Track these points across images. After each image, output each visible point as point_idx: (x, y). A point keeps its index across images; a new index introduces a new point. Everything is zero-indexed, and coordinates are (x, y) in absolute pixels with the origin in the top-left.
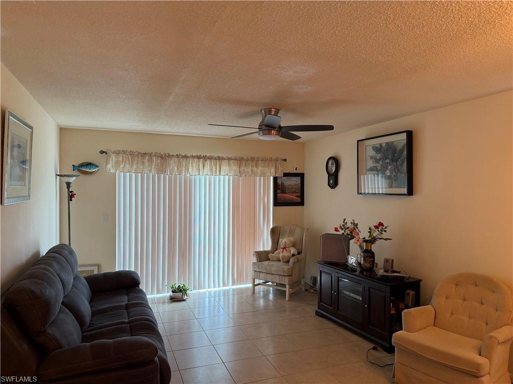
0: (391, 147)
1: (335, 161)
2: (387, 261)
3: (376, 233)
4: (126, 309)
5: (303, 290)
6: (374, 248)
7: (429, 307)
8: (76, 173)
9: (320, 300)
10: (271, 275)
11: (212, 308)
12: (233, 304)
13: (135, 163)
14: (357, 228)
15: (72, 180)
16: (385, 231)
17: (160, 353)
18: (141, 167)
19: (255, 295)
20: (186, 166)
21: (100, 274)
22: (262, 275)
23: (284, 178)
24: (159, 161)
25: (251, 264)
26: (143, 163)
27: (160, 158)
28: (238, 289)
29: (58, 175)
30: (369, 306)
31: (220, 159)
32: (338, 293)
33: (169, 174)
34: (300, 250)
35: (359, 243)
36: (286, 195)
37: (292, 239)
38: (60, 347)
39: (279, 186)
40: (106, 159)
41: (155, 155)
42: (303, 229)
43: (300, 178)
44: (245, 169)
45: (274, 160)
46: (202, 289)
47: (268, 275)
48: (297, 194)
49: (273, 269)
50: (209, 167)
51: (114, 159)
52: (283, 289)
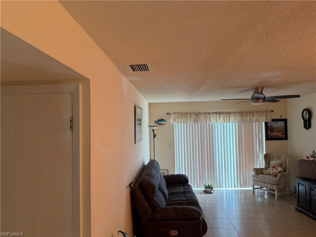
1: (308, 112)
4: (184, 194)
5: (288, 194)
8: (156, 124)
9: (299, 202)
10: (265, 183)
11: (228, 199)
12: (241, 198)
13: (183, 118)
15: (155, 128)
17: (202, 216)
18: (186, 120)
19: (255, 194)
20: (209, 118)
22: (259, 183)
23: (272, 122)
24: (195, 116)
25: (252, 175)
26: (187, 118)
27: (195, 115)
28: (243, 190)
29: (149, 126)
31: (229, 113)
32: (311, 198)
33: (200, 123)
34: (285, 169)
36: (274, 133)
37: (279, 161)
39: (269, 127)
40: (169, 117)
41: (193, 114)
42: (287, 156)
43: (284, 122)
44: (246, 118)
45: (265, 112)
46: (221, 188)
47: (263, 183)
48: (282, 133)
49: (266, 180)
50: (222, 118)
51: (173, 117)
52: (274, 192)
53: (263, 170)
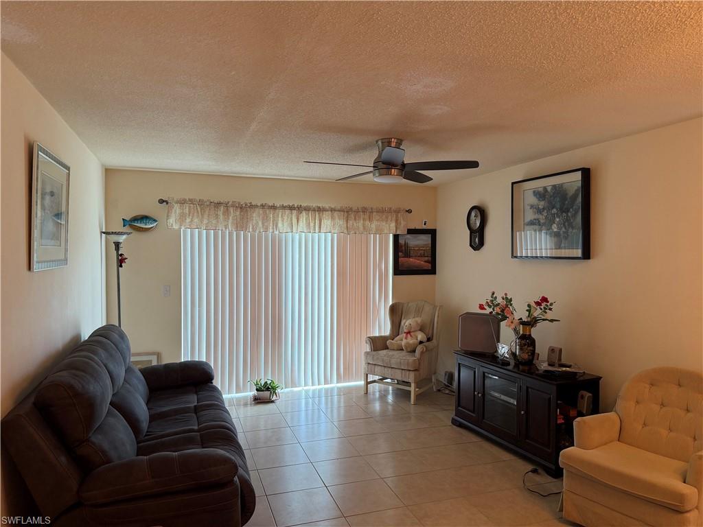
0: (559, 191)
1: (481, 212)
2: (552, 350)
3: (537, 313)
4: (196, 413)
5: (435, 390)
6: (535, 332)
7: (612, 415)
9: (459, 404)
10: (390, 370)
11: (310, 412)
12: (339, 407)
13: (206, 216)
14: (511, 305)
15: (122, 239)
16: (550, 309)
17: (241, 471)
18: (214, 222)
19: (369, 397)
20: (274, 220)
21: (160, 366)
22: (378, 369)
23: (409, 236)
24: (238, 213)
25: (363, 353)
26: (217, 216)
27: (239, 210)
28: (345, 388)
29: (104, 233)
30: (527, 412)
31: (320, 210)
32: (484, 395)
33: (251, 230)
34: (430, 336)
35: (513, 326)
36: (411, 260)
37: (419, 320)
38: (109, 461)
39: (402, 246)
40: (166, 211)
41: (233, 206)
42: (435, 307)
43: (430, 235)
44: (355, 223)
45: (395, 212)
46: (296, 387)
47: (386, 369)
48: (426, 258)
49: (393, 361)
50: (304, 221)
51: (178, 211)
52: (407, 388)
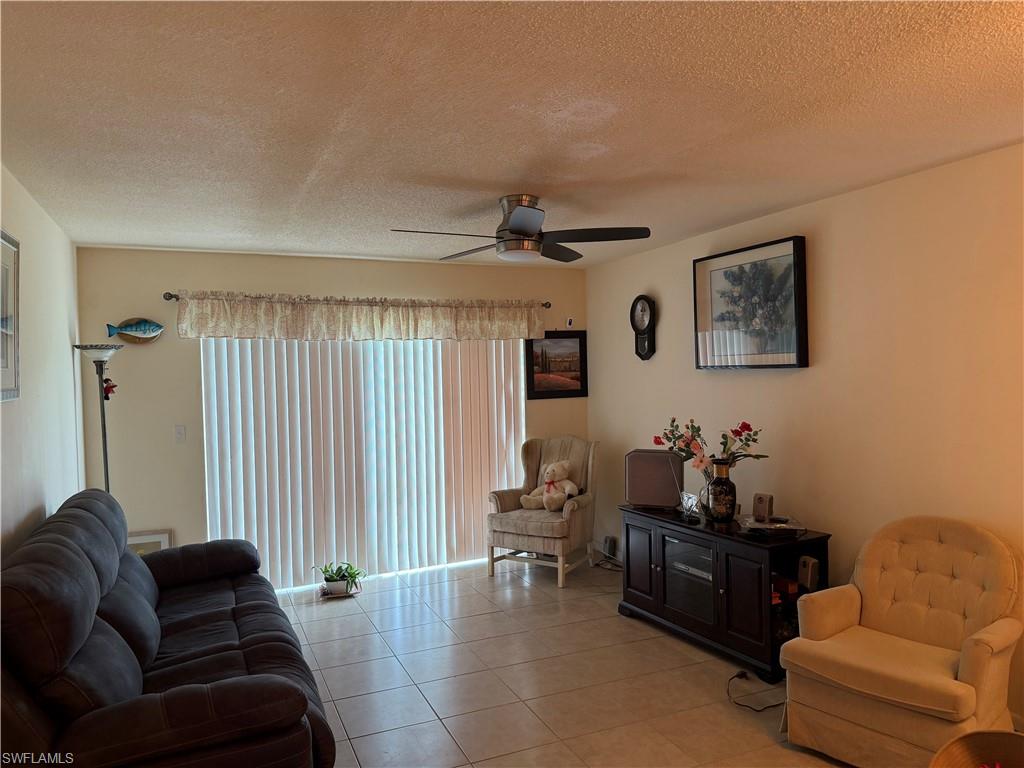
0: (761, 270)
1: (650, 303)
2: (759, 499)
3: (736, 446)
4: (234, 619)
5: (591, 565)
6: (734, 474)
7: (848, 588)
8: (114, 341)
9: (628, 583)
10: (526, 538)
11: (408, 608)
13: (238, 317)
14: (699, 436)
15: (107, 355)
16: (755, 441)
17: (311, 705)
18: (252, 326)
19: (496, 580)
20: (345, 322)
21: (175, 549)
22: (508, 539)
23: (547, 342)
24: (288, 312)
25: (486, 516)
26: (256, 317)
27: (290, 307)
28: (459, 569)
29: (78, 347)
30: (728, 591)
31: (415, 305)
32: (664, 568)
33: (309, 338)
34: (582, 486)
35: (703, 467)
36: (551, 376)
37: (566, 464)
38: (99, 704)
39: (538, 357)
40: (177, 311)
41: (280, 301)
42: (588, 444)
43: (578, 340)
44: (468, 325)
45: (526, 306)
46: (386, 572)
47: (520, 538)
48: (573, 374)
49: (530, 525)
50: (392, 323)
51: (195, 311)
52: (552, 565)
53: (521, 495)
